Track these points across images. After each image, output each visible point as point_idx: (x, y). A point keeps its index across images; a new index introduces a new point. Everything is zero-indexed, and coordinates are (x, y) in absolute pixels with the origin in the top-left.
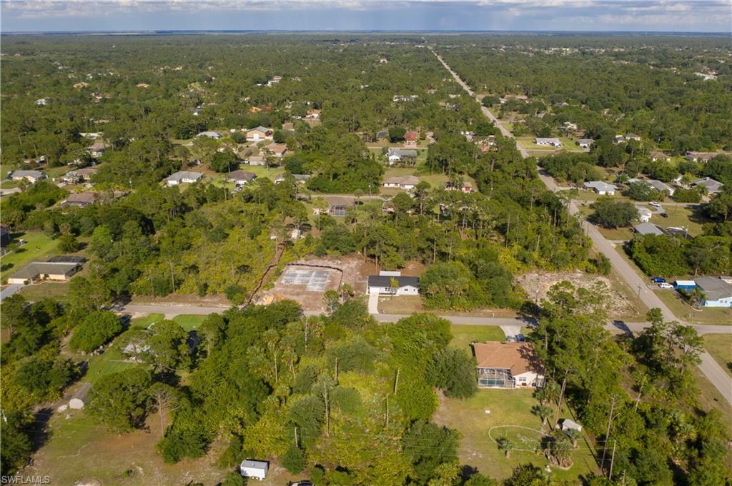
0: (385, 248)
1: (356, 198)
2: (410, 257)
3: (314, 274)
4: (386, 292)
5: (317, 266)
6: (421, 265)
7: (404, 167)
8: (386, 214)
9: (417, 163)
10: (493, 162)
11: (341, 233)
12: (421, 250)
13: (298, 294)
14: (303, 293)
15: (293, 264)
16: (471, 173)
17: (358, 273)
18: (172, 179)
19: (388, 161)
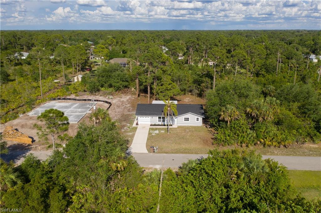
5: (85, 100)
17: (129, 105)
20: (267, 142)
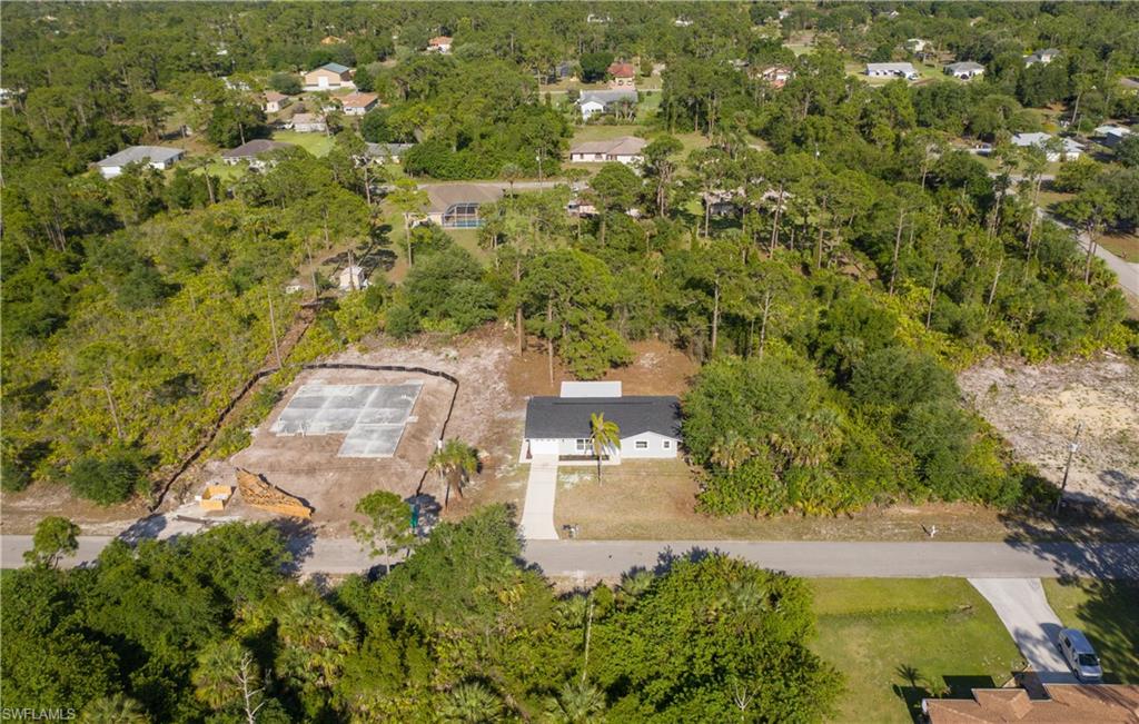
0: (572, 315)
1: (506, 185)
2: (643, 332)
3: (373, 396)
4: (581, 453)
5: (389, 368)
6: (677, 354)
7: (612, 123)
8: (576, 221)
9: (638, 114)
10: (808, 98)
11: (456, 274)
12: (676, 314)
13: (311, 470)
14: (331, 465)
15: (324, 366)
16: (755, 128)
17: (501, 385)
18: (112, 164)
19: (579, 111)
20: (810, 508)
